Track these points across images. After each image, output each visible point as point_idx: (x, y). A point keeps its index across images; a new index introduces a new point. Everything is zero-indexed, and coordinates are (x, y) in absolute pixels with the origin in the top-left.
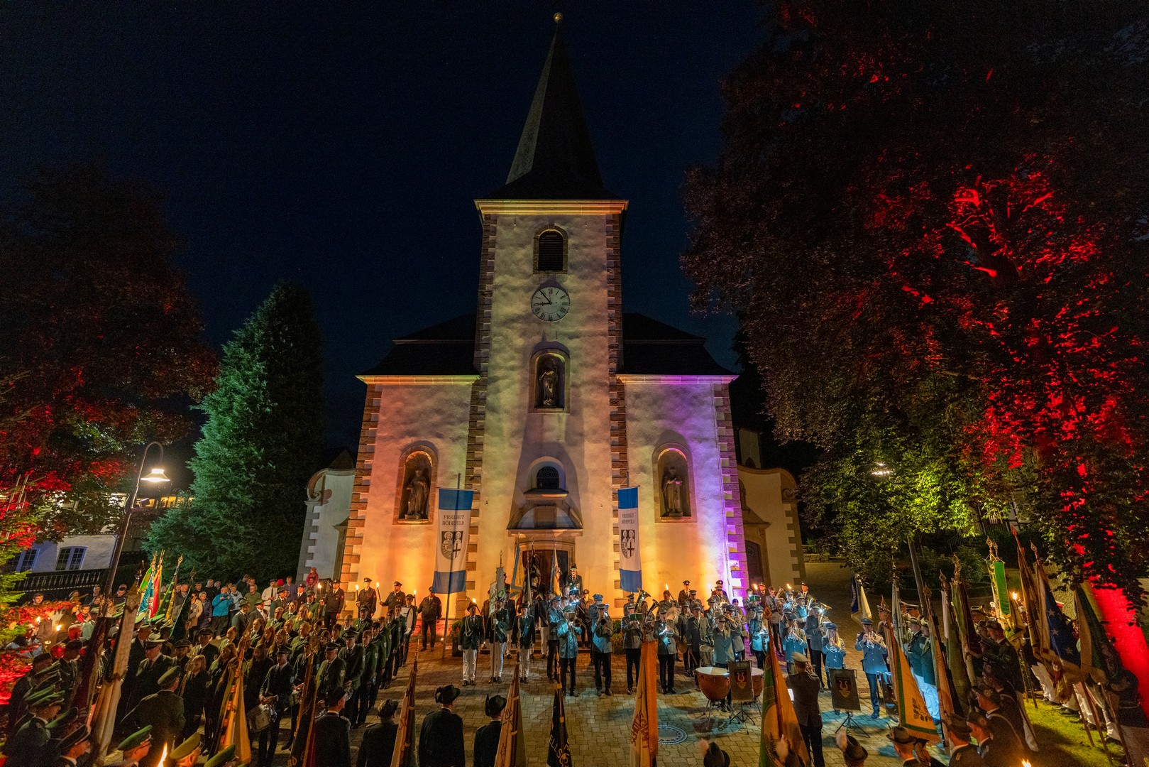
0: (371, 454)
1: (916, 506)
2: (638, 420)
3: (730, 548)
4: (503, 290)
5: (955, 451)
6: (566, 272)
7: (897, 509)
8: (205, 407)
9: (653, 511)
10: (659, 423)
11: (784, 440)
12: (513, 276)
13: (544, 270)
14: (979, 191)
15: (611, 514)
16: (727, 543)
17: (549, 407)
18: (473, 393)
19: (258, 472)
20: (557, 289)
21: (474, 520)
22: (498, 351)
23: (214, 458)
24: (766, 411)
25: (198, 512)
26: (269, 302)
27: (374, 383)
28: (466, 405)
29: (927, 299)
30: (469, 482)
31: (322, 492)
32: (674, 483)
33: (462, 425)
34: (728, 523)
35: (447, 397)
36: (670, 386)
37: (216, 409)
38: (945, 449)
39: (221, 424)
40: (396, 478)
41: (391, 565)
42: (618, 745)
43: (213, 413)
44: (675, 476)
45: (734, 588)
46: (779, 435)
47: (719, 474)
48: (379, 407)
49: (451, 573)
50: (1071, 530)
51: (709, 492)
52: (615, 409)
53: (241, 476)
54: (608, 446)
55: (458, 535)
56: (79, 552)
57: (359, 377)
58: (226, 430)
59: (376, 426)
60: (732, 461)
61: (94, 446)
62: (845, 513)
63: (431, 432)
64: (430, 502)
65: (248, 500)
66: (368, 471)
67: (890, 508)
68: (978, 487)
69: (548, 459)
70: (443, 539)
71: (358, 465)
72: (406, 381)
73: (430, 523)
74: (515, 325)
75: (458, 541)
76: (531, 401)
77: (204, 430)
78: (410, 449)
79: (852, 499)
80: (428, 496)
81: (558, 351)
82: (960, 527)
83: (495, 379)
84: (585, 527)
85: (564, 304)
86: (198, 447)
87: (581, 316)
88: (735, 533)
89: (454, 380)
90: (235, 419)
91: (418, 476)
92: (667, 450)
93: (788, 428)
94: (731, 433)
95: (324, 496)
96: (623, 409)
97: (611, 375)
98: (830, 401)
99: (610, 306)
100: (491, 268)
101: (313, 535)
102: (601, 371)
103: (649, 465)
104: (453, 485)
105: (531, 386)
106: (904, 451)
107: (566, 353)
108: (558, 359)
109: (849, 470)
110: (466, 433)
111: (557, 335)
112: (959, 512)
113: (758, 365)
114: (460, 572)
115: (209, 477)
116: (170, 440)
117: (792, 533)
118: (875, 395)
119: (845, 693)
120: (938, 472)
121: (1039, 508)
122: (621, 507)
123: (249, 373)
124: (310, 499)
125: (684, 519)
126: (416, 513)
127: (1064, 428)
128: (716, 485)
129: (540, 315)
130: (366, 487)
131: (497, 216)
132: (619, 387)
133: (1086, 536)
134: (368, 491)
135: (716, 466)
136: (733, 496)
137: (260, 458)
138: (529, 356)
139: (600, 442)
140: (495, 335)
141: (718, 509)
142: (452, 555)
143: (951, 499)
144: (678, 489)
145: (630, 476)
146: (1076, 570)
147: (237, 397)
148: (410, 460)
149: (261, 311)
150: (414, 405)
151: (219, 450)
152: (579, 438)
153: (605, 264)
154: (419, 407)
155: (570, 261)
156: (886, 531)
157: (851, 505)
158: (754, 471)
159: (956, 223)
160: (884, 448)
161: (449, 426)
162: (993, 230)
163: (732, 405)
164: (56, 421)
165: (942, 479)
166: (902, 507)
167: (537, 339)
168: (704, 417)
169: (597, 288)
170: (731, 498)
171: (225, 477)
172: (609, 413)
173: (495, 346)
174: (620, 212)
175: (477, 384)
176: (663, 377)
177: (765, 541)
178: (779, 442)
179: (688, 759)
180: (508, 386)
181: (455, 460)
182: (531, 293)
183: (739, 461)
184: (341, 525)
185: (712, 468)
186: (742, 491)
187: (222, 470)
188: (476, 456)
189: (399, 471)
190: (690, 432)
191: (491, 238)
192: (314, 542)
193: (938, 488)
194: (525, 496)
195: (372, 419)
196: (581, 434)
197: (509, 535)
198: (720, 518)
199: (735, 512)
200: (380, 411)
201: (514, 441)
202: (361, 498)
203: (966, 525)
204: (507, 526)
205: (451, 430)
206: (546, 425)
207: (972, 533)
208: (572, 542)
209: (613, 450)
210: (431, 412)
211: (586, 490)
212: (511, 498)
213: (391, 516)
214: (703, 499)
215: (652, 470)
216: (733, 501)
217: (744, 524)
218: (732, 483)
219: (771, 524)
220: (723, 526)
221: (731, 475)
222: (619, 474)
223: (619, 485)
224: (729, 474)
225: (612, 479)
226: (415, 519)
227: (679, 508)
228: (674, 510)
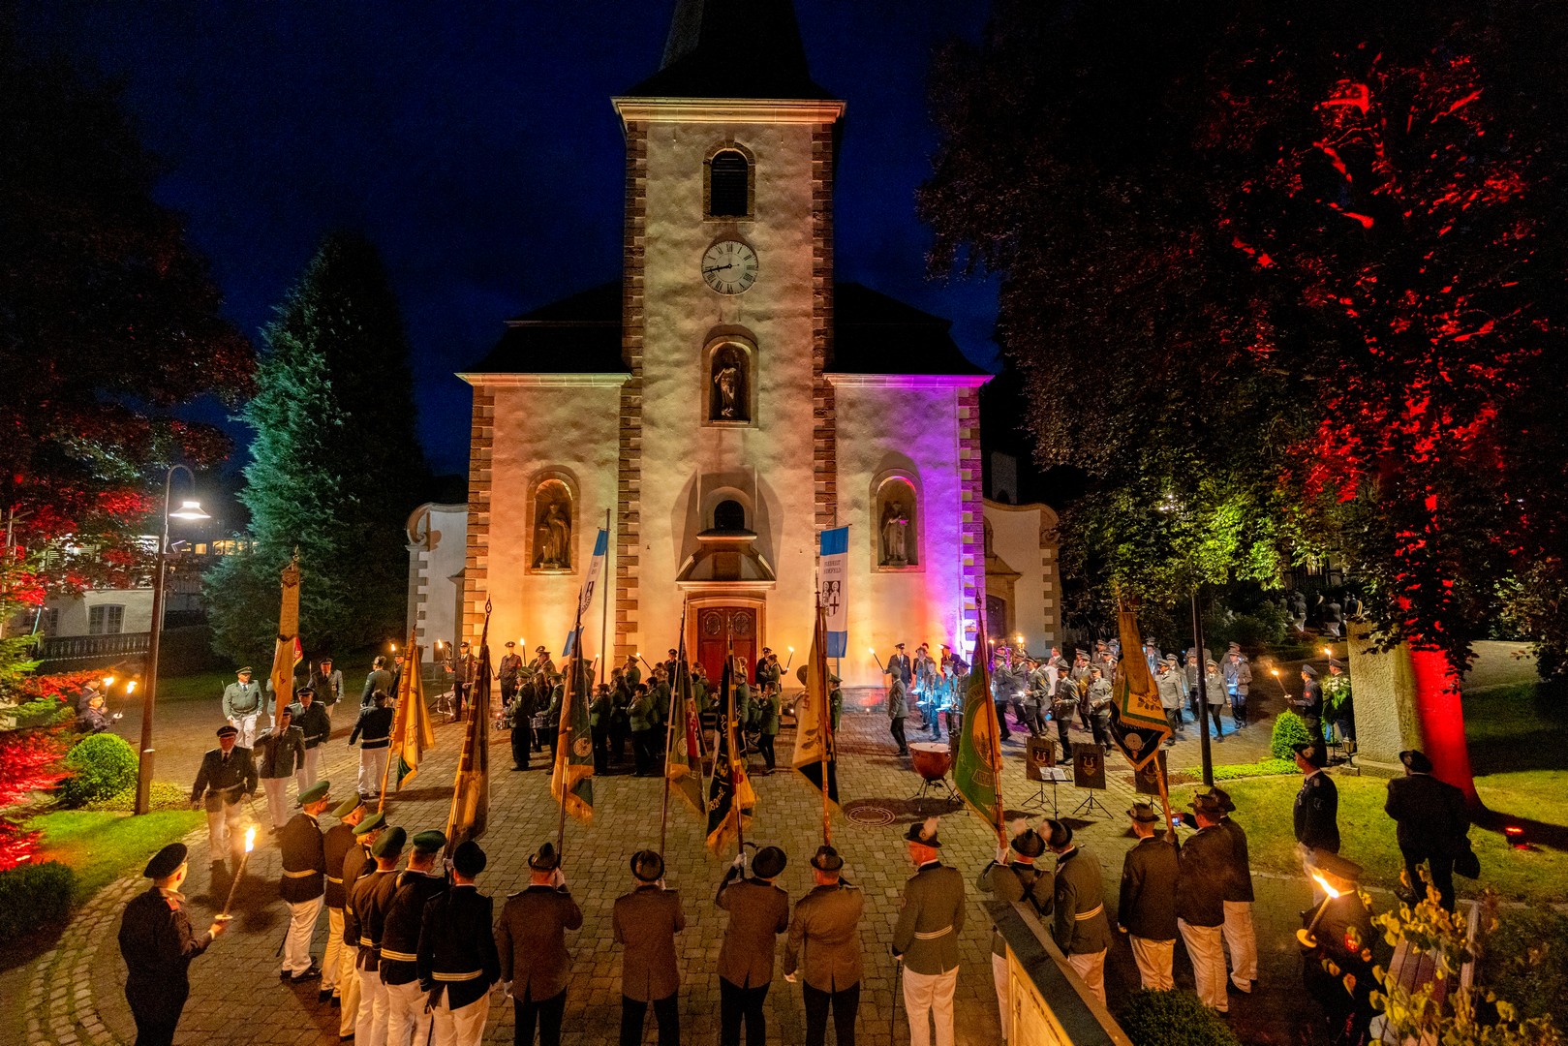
0: (487, 483)
1: (1208, 550)
2: (851, 437)
3: (966, 604)
4: (660, 245)
5: (1269, 478)
6: (752, 218)
7: (1181, 555)
8: (247, 418)
9: (867, 559)
10: (881, 442)
11: (1047, 464)
12: (674, 223)
13: (719, 215)
14: (1370, 90)
15: (812, 561)
16: (963, 598)
17: (729, 419)
18: (623, 399)
19: (337, 507)
20: (739, 245)
21: (632, 570)
22: (655, 338)
23: (273, 488)
24: (1026, 426)
25: (264, 560)
26: (318, 262)
27: (482, 384)
28: (614, 416)
29: (1265, 261)
30: (623, 521)
31: (427, 534)
32: (898, 523)
33: (609, 444)
34: (965, 573)
35: (587, 405)
36: (898, 391)
37: (266, 421)
38: (1257, 476)
39: (275, 441)
40: (524, 514)
41: (529, 625)
43: (262, 426)
44: (899, 514)
46: (1040, 458)
47: (957, 510)
48: (492, 418)
50: (1399, 579)
51: (942, 533)
52: (820, 422)
53: (314, 513)
54: (810, 473)
56: (116, 612)
57: (460, 375)
58: (283, 451)
59: (490, 445)
60: (976, 494)
61: (100, 472)
62: (1114, 559)
63: (567, 453)
64: (573, 547)
65: (328, 544)
66: (486, 506)
67: (1173, 553)
68: (1292, 526)
69: (728, 490)
71: (471, 498)
72: (527, 381)
73: (574, 574)
74: (679, 299)
76: (703, 410)
77: (252, 449)
78: (539, 477)
79: (1123, 542)
80: (569, 539)
81: (742, 339)
82: (1262, 577)
83: (653, 380)
84: (779, 576)
85: (749, 268)
86: (248, 472)
87: (775, 287)
88: (973, 586)
89: (595, 381)
90: (291, 432)
91: (553, 512)
92: (890, 478)
93: (1054, 449)
94: (978, 455)
95: (430, 540)
96: (831, 423)
97: (815, 375)
98: (1113, 409)
99: (817, 272)
100: (641, 212)
101: (421, 590)
102: (802, 369)
103: (866, 499)
105: (704, 390)
106: (1201, 478)
107: (754, 342)
108: (741, 351)
109: (1124, 503)
110: (616, 455)
111: (740, 314)
112: (1263, 558)
113: (1018, 359)
115: (270, 513)
116: (205, 463)
117: (1048, 587)
118: (1173, 402)
119: (1090, 770)
120: (1243, 507)
121: (1363, 553)
122: (824, 553)
123: (304, 369)
124: (412, 543)
125: (909, 568)
126: (554, 560)
127: (1417, 447)
128: (953, 524)
129: (714, 284)
130: (485, 527)
131: (647, 125)
132: (825, 392)
133: (1416, 587)
134: (487, 533)
135: (955, 500)
136: (975, 539)
137: (337, 488)
138: (700, 345)
139: (799, 467)
140: (651, 315)
141: (953, 556)
143: (1253, 541)
144: (903, 530)
145: (839, 513)
146: (1394, 629)
147: (292, 404)
148: (542, 491)
149: (309, 277)
150: (541, 416)
151: (277, 478)
152: (771, 462)
153: (810, 205)
154: (548, 418)
155: (759, 200)
156: (1164, 582)
157: (1122, 548)
158: (1006, 507)
159: (1330, 140)
160: (1176, 476)
161: (592, 445)
162: (1381, 153)
163: (983, 419)
164: (36, 436)
165: (1246, 515)
166: (1188, 552)
167: (711, 321)
168: (942, 434)
169: (798, 244)
170: (971, 542)
171: (294, 514)
172: (813, 428)
173: (651, 330)
174: (832, 120)
175: (627, 386)
176: (888, 378)
177: (1013, 596)
178: (1040, 467)
180: (672, 390)
181: (603, 491)
182: (701, 252)
183: (987, 493)
184: (458, 576)
185: (949, 502)
186: (987, 533)
187: (286, 505)
188: (631, 486)
189: (528, 505)
190: (922, 455)
191: (640, 161)
192: (424, 598)
193: (1240, 528)
194: (699, 538)
195: (484, 436)
196: (774, 458)
197: (680, 588)
198: (955, 567)
199: (975, 559)
200: (495, 424)
201: (682, 466)
202: (479, 541)
203: (1270, 575)
204: (676, 577)
205: (595, 451)
206: (725, 444)
207: (1276, 584)
208: (762, 596)
209: (817, 479)
210: (566, 425)
211: (780, 532)
212: (680, 541)
213: (522, 564)
214: (935, 543)
215: (868, 505)
216: (974, 545)
217: (986, 574)
218: (974, 523)
219: (1022, 575)
220: (957, 576)
221: (973, 512)
222: (825, 511)
223: (825, 525)
224: (971, 511)
225: (816, 517)
226: (553, 568)
227: (903, 554)
228: (896, 557)
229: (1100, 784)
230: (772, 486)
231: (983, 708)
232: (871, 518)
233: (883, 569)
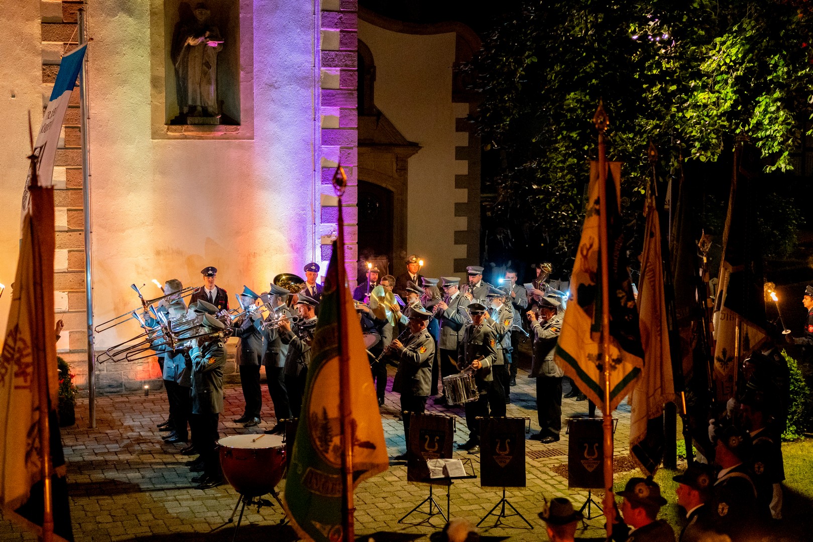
3: (325, 197)
9: (145, 113)
15: (39, 115)
16: (319, 186)
32: (204, 45)
34: (325, 142)
44: (206, 27)
47: (313, 26)
51: (286, 68)
117: (463, 167)
119: (504, 460)
125: (223, 130)
128: (308, 52)
135: (309, 7)
136: (343, 81)
141: (305, 110)
144: (213, 61)
145: (91, 21)
170: (336, 84)
177: (405, 184)
185: (298, 11)
186: (365, 70)
198: (306, 130)
199: (342, 117)
203: (776, 149)
207: (783, 164)
214: (271, 85)
215: (148, 7)
216: (340, 91)
217: (361, 143)
218: (341, 51)
219: (420, 148)
220: (312, 147)
221: (341, 31)
222: (61, 15)
223: (62, 43)
224: (337, 28)
225: (42, 28)
227: (212, 104)
228: (199, 109)
229: (517, 479)
231: (334, 364)
232: (152, 34)
233: (175, 131)
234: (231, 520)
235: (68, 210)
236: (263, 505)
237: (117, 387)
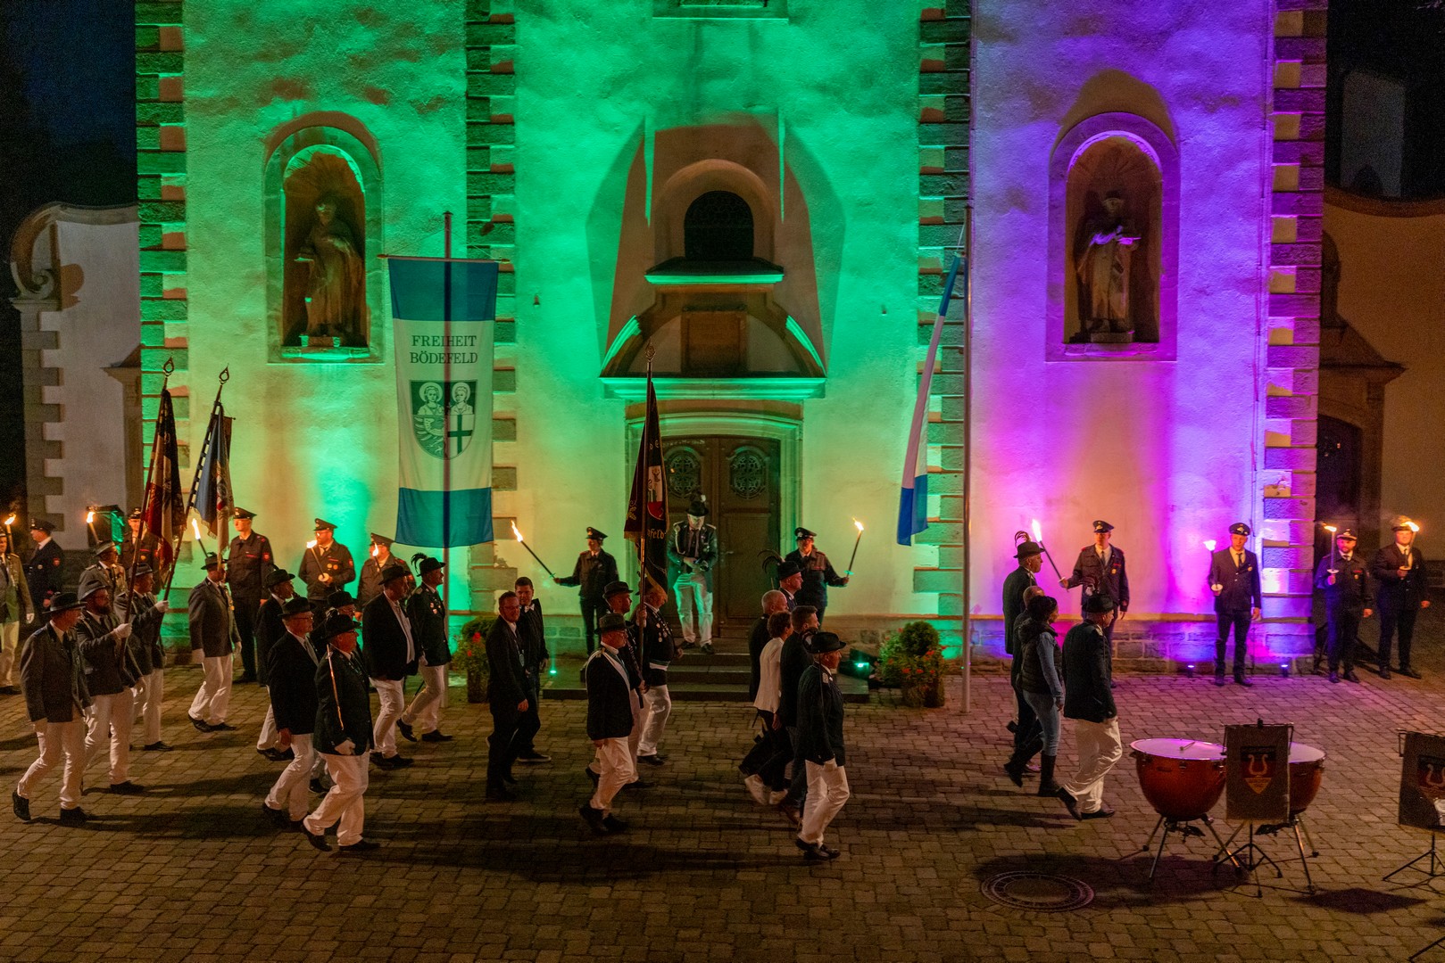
0: (175, 150)
2: (1009, 38)
3: (1269, 435)
9: (1039, 328)
10: (1080, 49)
15: (913, 333)
16: (1263, 420)
21: (503, 352)
30: (479, 240)
31: (55, 271)
32: (1115, 243)
33: (443, 59)
34: (1271, 363)
40: (260, 226)
42: (909, 909)
44: (1118, 221)
45: (1267, 545)
47: (1259, 213)
49: (447, 495)
51: (1222, 268)
54: (909, 125)
55: (461, 392)
59: (178, 67)
60: (1308, 174)
63: (348, 84)
64: (370, 301)
66: (175, 206)
69: (717, 168)
70: (417, 403)
71: (145, 190)
73: (374, 359)
75: (460, 407)
78: (290, 140)
80: (361, 283)
84: (831, 371)
88: (1288, 392)
91: (325, 221)
92: (1101, 137)
94: (1319, 78)
95: (60, 284)
101: (51, 394)
103: (1040, 187)
104: (433, 247)
110: (460, 86)
114: (473, 492)
124: (24, 292)
125: (1136, 349)
126: (331, 330)
130: (175, 252)
134: (182, 266)
135: (1255, 188)
136: (1300, 282)
139: (883, 111)
141: (1245, 322)
142: (446, 445)
144: (1126, 262)
145: (977, 220)
148: (299, 174)
152: (816, 99)
161: (403, 65)
168: (1235, 26)
170: (1290, 288)
172: (917, 16)
177: (1381, 415)
179: (1093, 947)
181: (432, 172)
183: (1333, 177)
184: (123, 364)
185: (1239, 194)
186: (1330, 269)
188: (495, 160)
189: (270, 206)
190: (1179, 78)
192: (56, 412)
194: (652, 279)
195: (164, 45)
196: (823, 88)
197: (609, 393)
198: (1247, 347)
199: (1298, 330)
200: (186, 16)
201: (612, 111)
202: (167, 285)
204: (601, 366)
205: (412, 77)
206: (709, 56)
208: (793, 413)
209: (926, 139)
210: (343, 19)
211: (835, 264)
212: (609, 286)
213: (263, 337)
214: (1202, 292)
215: (1047, 200)
216: (1295, 296)
217: (1322, 366)
218: (1299, 243)
219: (1404, 370)
220: (1251, 370)
221: (1299, 218)
222: (943, 215)
223: (941, 248)
224: (1294, 213)
225: (920, 230)
226: (330, 346)
227: (1123, 316)
228: (1107, 323)
230: (819, 157)
232: (1050, 233)
233: (1075, 351)
234: (1146, 848)
235: (943, 447)
236: (1190, 833)
237: (994, 665)
